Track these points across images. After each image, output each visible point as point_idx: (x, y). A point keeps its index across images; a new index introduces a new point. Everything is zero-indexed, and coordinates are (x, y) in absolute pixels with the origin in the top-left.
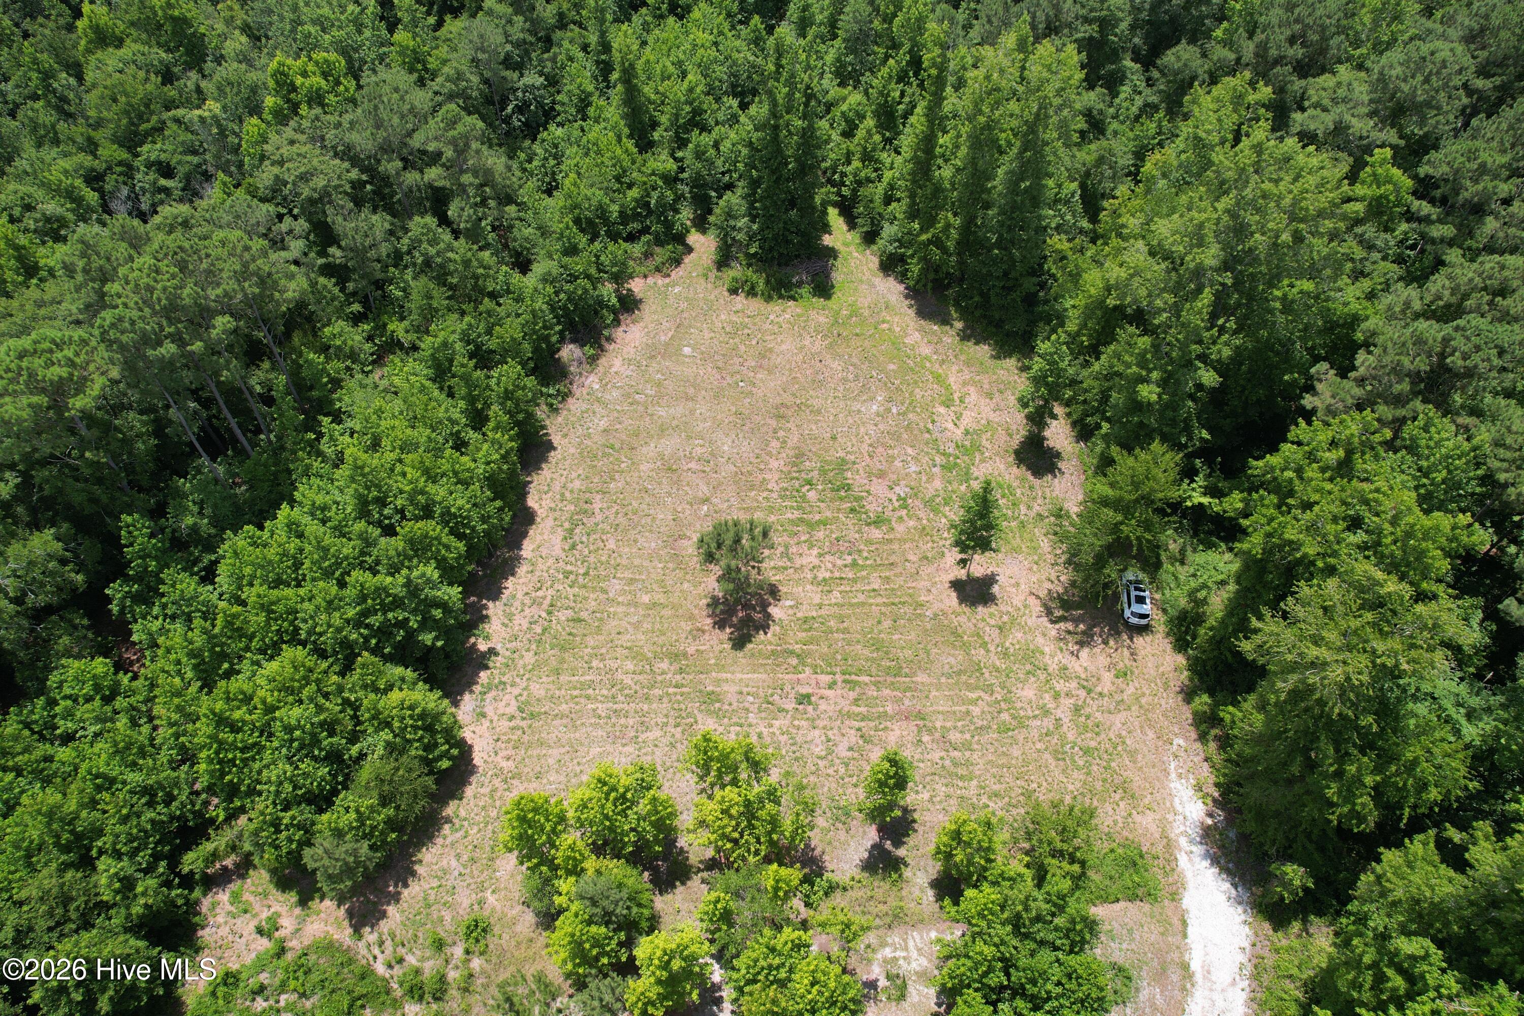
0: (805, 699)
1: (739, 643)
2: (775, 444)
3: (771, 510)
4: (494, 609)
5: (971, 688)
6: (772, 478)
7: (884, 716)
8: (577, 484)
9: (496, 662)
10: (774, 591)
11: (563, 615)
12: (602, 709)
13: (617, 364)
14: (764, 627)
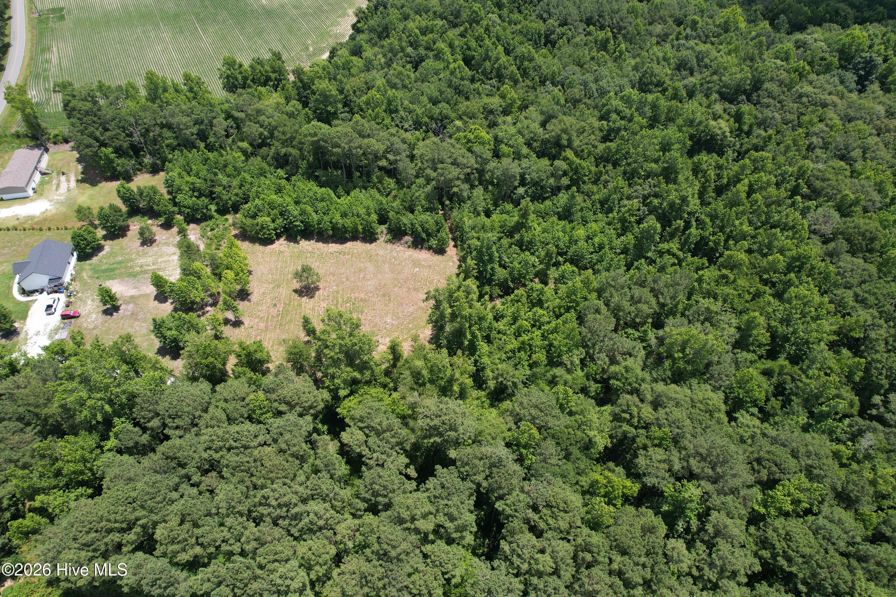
0: (275, 305)
1: (296, 291)
2: (371, 295)
3: (343, 295)
4: (312, 242)
5: (273, 342)
6: (357, 295)
7: (267, 322)
8: (355, 251)
9: (296, 245)
10: (311, 297)
11: (309, 255)
12: (279, 266)
13: (410, 253)
14: (300, 296)
